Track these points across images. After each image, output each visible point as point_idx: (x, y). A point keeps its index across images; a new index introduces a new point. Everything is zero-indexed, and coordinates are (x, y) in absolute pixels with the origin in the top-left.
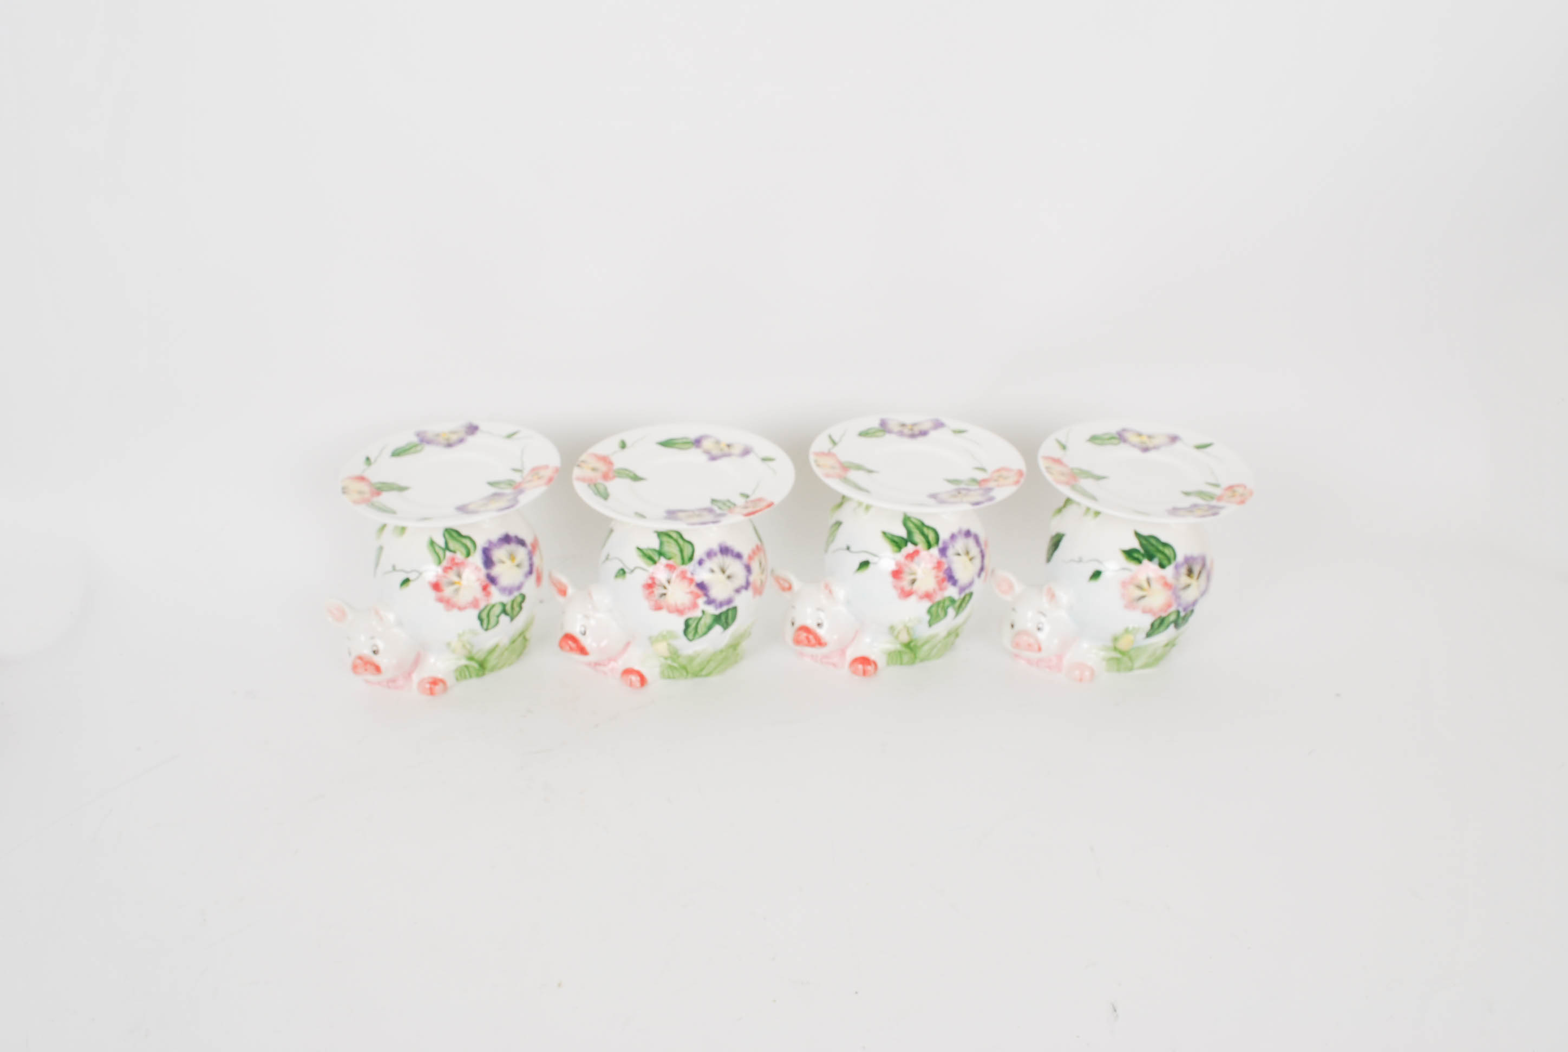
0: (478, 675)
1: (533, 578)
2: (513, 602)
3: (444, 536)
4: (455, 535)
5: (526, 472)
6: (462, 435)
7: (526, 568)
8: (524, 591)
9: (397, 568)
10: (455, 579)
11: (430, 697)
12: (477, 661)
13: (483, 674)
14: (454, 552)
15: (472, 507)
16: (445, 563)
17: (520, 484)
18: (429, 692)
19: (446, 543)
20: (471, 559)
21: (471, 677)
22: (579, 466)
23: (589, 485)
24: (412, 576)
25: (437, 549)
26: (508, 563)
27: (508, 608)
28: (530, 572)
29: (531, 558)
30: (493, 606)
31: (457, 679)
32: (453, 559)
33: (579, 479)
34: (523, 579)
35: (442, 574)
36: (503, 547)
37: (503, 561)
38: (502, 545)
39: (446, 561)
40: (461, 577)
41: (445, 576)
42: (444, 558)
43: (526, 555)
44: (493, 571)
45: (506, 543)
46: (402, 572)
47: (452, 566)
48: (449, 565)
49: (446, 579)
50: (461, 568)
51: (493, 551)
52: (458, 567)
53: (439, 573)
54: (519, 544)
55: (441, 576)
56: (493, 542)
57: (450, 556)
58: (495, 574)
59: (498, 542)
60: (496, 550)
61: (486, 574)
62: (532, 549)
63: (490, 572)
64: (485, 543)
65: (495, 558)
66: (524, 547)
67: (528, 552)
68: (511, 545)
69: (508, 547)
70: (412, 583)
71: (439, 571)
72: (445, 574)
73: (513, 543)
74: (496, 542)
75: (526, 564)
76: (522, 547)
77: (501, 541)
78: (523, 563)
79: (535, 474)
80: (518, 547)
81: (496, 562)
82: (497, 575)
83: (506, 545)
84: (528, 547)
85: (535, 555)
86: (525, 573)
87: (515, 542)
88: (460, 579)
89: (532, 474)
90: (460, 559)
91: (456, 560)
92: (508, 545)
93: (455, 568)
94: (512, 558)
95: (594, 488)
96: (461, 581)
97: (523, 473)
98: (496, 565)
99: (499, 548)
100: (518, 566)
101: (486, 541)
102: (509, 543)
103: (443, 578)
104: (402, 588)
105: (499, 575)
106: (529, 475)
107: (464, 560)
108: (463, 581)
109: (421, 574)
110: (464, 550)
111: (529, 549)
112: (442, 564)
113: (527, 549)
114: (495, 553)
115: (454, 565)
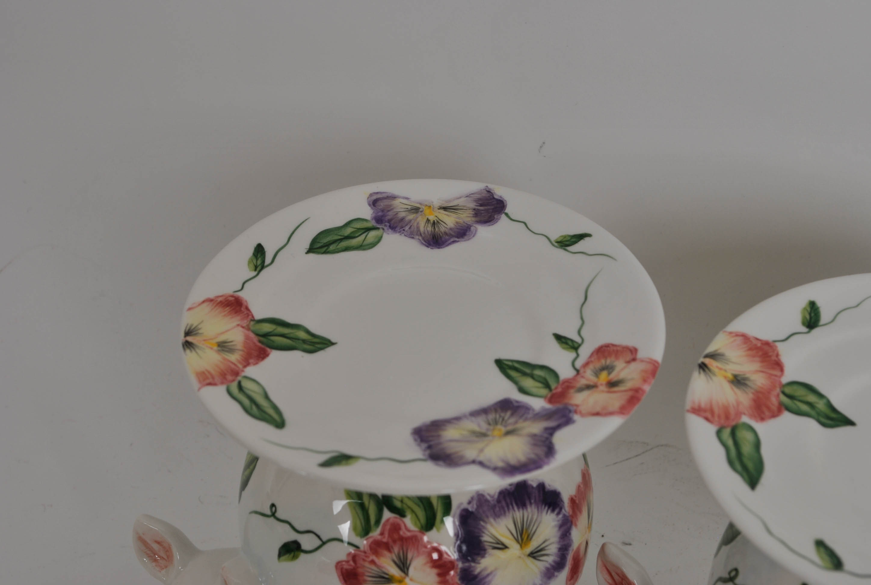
1: (563, 574)
5: (585, 352)
6: (466, 217)
7: (551, 557)
9: (278, 515)
10: (394, 571)
14: (401, 513)
15: (449, 435)
16: (375, 534)
17: (567, 386)
20: (432, 534)
22: (703, 367)
24: (307, 542)
25: (366, 498)
26: (514, 549)
28: (559, 566)
29: (565, 535)
32: (395, 528)
33: (697, 411)
34: (540, 582)
35: (366, 557)
36: (507, 514)
37: (503, 544)
38: (506, 509)
39: (379, 530)
40: (408, 569)
41: (373, 562)
42: (378, 522)
43: (556, 529)
44: (478, 565)
45: (517, 504)
46: (287, 526)
47: (391, 543)
48: (385, 540)
49: (374, 567)
50: (409, 551)
51: (484, 521)
52: (405, 549)
53: (361, 551)
54: (543, 506)
55: (364, 560)
56: (487, 501)
57: (391, 521)
58: (479, 573)
59: (499, 501)
60: (492, 520)
61: (460, 572)
62: (571, 513)
63: (470, 567)
64: (469, 503)
65: (486, 538)
66: (553, 511)
67: (560, 522)
68: (527, 508)
69: (518, 514)
70: (303, 556)
71: (362, 548)
72: (373, 557)
73: (531, 504)
74: (493, 500)
75: (553, 549)
76: (549, 512)
77: (505, 500)
78: (546, 548)
79: (603, 369)
80: (542, 513)
81: (487, 547)
82: (485, 573)
83: (516, 508)
84: (563, 510)
85: (576, 525)
86: (548, 569)
87: (535, 502)
88: (403, 575)
89: (598, 365)
90: (409, 531)
91: (401, 533)
92: (518, 508)
93: (396, 549)
94: (522, 540)
95: (730, 443)
96: (405, 578)
97: (578, 355)
98: (485, 554)
99: (497, 516)
100: (535, 555)
101: (472, 498)
102: (522, 504)
103: (367, 564)
104: (283, 558)
105: (488, 575)
106: (591, 366)
107: (419, 534)
108: (407, 580)
109: (324, 543)
110: (421, 514)
111: (564, 516)
112: (371, 534)
113: (561, 516)
114: (489, 526)
115: (394, 541)
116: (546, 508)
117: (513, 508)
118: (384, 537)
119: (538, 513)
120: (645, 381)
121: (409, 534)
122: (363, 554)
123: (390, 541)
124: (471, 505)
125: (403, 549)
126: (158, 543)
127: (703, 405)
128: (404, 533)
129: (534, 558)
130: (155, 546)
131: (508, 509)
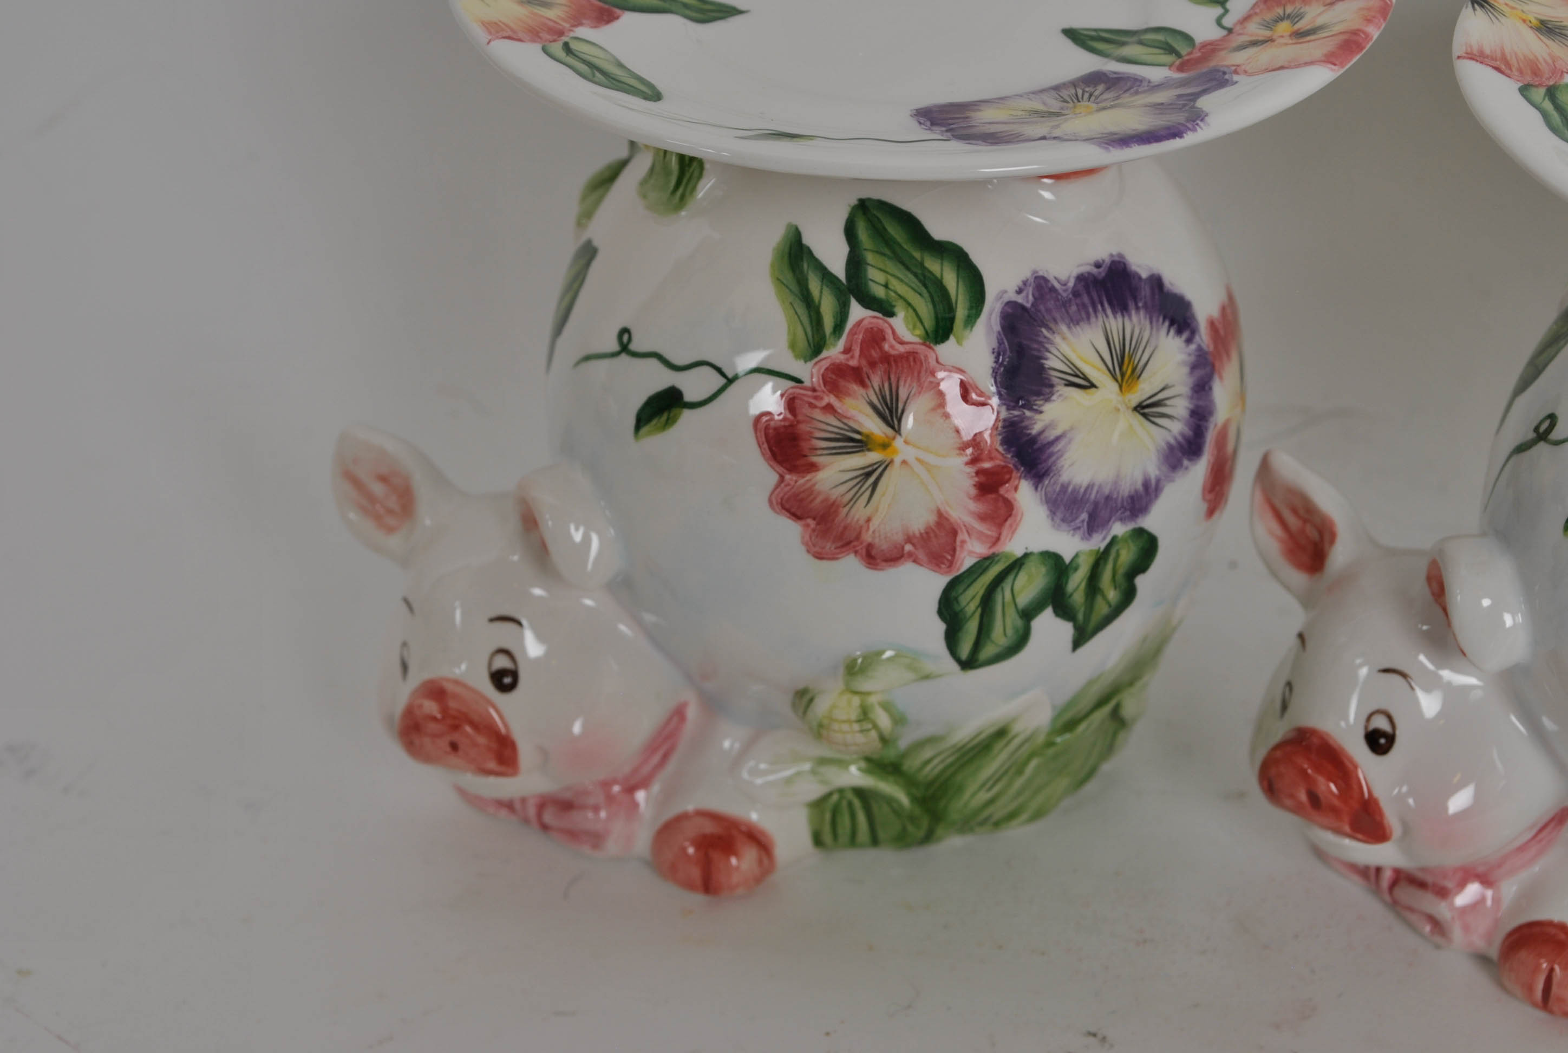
0: (902, 840)
1: (1199, 471)
2: (1100, 559)
3: (850, 232)
4: (895, 231)
7: (1176, 428)
8: (1151, 522)
9: (633, 347)
10: (873, 425)
11: (697, 899)
12: (909, 782)
13: (928, 838)
14: (885, 309)
15: (986, 117)
16: (834, 352)
17: (1211, 49)
18: (695, 873)
19: (855, 263)
20: (947, 350)
21: (875, 841)
23: (1524, 90)
24: (694, 386)
25: (814, 285)
26: (1108, 387)
27: (1076, 582)
28: (1191, 448)
29: (1202, 388)
30: (1017, 564)
31: (818, 840)
32: (874, 338)
33: (1478, 57)
34: (1157, 472)
35: (816, 398)
36: (1093, 319)
37: (1085, 378)
38: (1091, 310)
39: (841, 344)
40: (900, 421)
41: (829, 408)
42: (839, 327)
43: (1186, 370)
44: (1037, 417)
45: (1111, 304)
46: (654, 362)
47: (866, 369)
48: (853, 363)
49: (832, 420)
50: (901, 383)
51: (1049, 329)
52: (892, 377)
53: (805, 389)
54: (1161, 319)
55: (812, 406)
56: (1053, 289)
57: (865, 322)
58: (1041, 433)
59: (1076, 294)
60: (1064, 328)
61: (1004, 427)
62: (1211, 348)
63: (1023, 418)
64: (1020, 291)
65: (1052, 362)
66: (1179, 332)
67: (1192, 359)
68: (1130, 316)
69: (1115, 323)
70: (687, 414)
71: (807, 383)
72: (831, 399)
73: (1137, 308)
74: (1065, 291)
75: (1180, 407)
76: (1172, 332)
77: (1089, 293)
78: (1168, 402)
79: (1281, 19)
80: (1158, 330)
81: (1055, 381)
82: (1051, 435)
83: (1109, 311)
84: (1197, 338)
85: (1221, 378)
86: (1171, 448)
87: (1146, 307)
88: (889, 431)
89: (1269, 16)
90: (902, 343)
91: (886, 347)
92: (1114, 313)
93: (876, 380)
94: (1123, 375)
95: (1548, 105)
96: (894, 438)
97: (1226, 11)
98: (1052, 394)
99: (1074, 321)
100: (1146, 411)
101: (1025, 283)
102: (1121, 306)
103: (818, 414)
104: (644, 430)
105: (1058, 439)
106: (1257, 19)
107: (922, 349)
108: (898, 443)
109: (730, 381)
110: (925, 308)
111: (1199, 349)
112: (825, 354)
113: (1193, 347)
114: (1057, 339)
115: (873, 365)
116: (1167, 324)
117: (1104, 310)
118: (852, 357)
119: (1152, 328)
120: (1369, 21)
121: (902, 349)
122: (810, 393)
123: (864, 363)
124: (1024, 294)
125: (889, 379)
126: (383, 479)
127: (1487, 51)
128: (892, 347)
129: (1145, 415)
130: (378, 489)
131: (1095, 311)
